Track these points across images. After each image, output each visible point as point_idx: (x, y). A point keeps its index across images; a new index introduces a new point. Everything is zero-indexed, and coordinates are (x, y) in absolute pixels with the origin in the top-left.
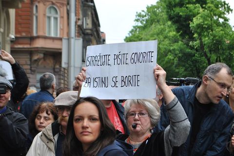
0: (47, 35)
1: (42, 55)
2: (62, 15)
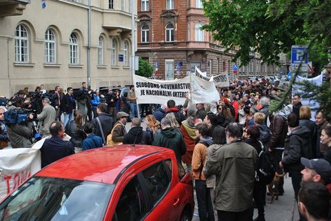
0: (196, 40)
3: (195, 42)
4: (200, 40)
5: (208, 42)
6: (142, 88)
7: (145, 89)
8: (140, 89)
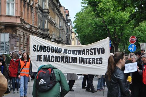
0: (7, 14)
1: (3, 27)
2: (17, 2)
3: (6, 16)
4: (11, 14)
5: (19, 17)
6: (39, 53)
7: (43, 53)
8: (37, 53)
